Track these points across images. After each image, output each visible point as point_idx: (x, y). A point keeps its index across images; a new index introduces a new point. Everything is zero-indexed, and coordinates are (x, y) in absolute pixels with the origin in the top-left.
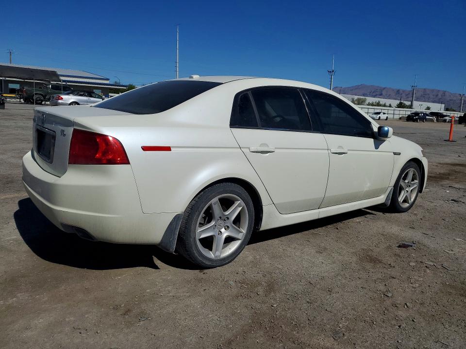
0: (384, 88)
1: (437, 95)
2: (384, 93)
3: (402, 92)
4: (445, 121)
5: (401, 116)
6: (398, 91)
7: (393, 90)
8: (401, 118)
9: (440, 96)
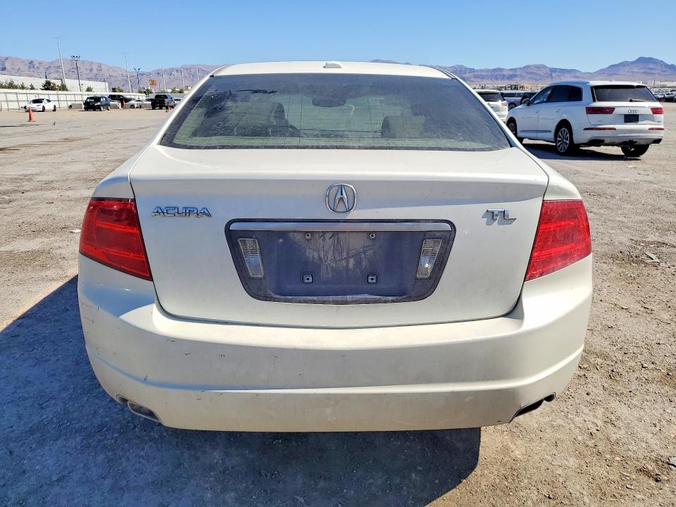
0: (7, 59)
1: (91, 70)
2: (7, 65)
3: (38, 65)
4: (132, 106)
5: (70, 103)
6: (31, 63)
7: (23, 62)
8: (71, 106)
9: (95, 71)
